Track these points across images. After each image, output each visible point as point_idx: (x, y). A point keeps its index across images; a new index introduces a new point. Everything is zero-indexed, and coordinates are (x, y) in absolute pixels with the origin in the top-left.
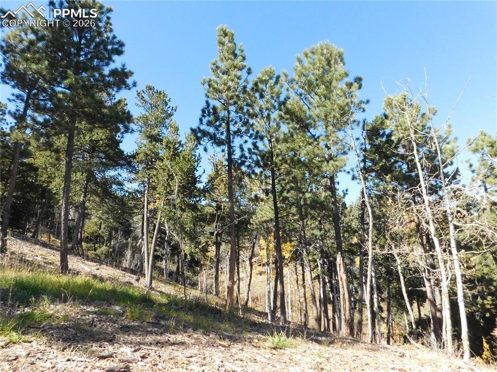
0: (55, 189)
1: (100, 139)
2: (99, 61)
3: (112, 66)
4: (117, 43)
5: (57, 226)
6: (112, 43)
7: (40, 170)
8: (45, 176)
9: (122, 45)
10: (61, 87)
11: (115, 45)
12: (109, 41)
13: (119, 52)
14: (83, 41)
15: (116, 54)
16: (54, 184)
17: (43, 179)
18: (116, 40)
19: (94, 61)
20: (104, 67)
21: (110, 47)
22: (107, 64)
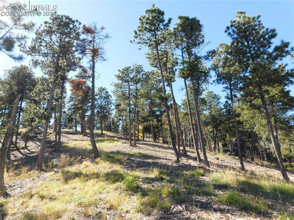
0: (257, 131)
1: (275, 94)
2: (263, 48)
3: (273, 47)
4: (270, 32)
5: (261, 153)
6: (267, 33)
7: (244, 123)
8: (248, 125)
9: (273, 31)
10: (247, 72)
11: (269, 33)
12: (265, 33)
13: (274, 36)
14: (250, 43)
15: (272, 38)
16: (256, 128)
17: (247, 127)
18: (269, 30)
19: (261, 49)
20: (268, 50)
21: (267, 37)
22: (269, 47)
